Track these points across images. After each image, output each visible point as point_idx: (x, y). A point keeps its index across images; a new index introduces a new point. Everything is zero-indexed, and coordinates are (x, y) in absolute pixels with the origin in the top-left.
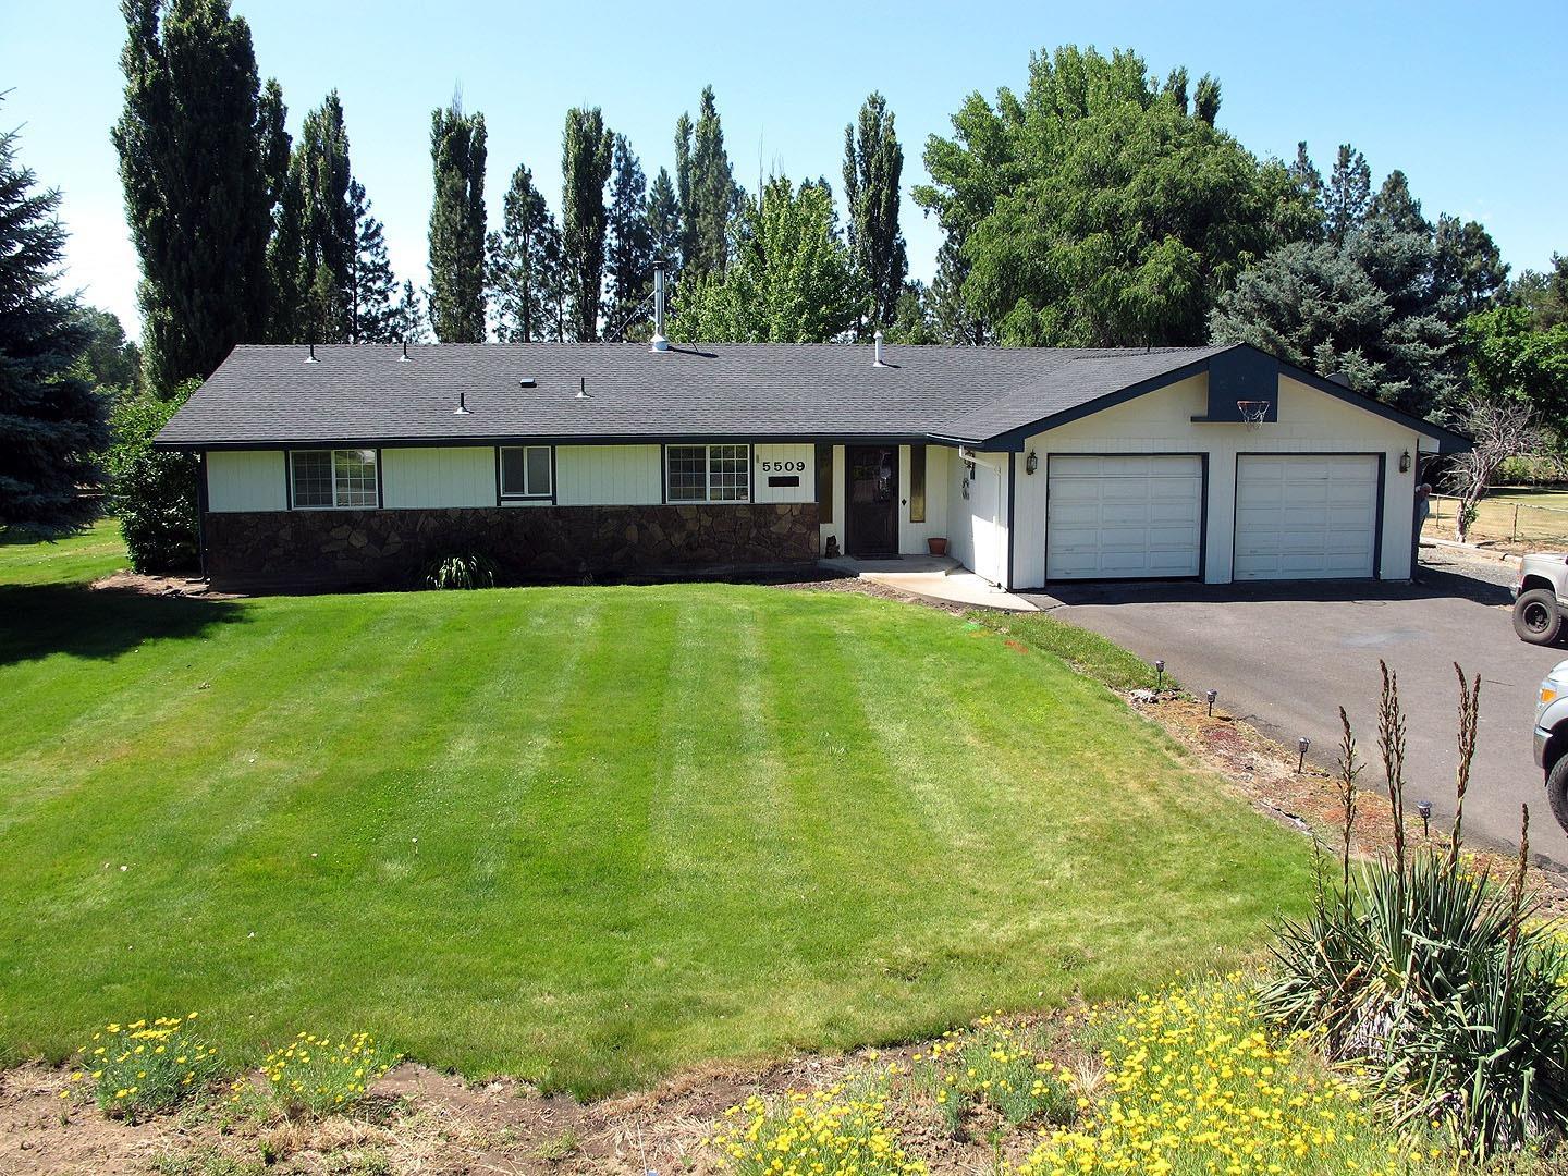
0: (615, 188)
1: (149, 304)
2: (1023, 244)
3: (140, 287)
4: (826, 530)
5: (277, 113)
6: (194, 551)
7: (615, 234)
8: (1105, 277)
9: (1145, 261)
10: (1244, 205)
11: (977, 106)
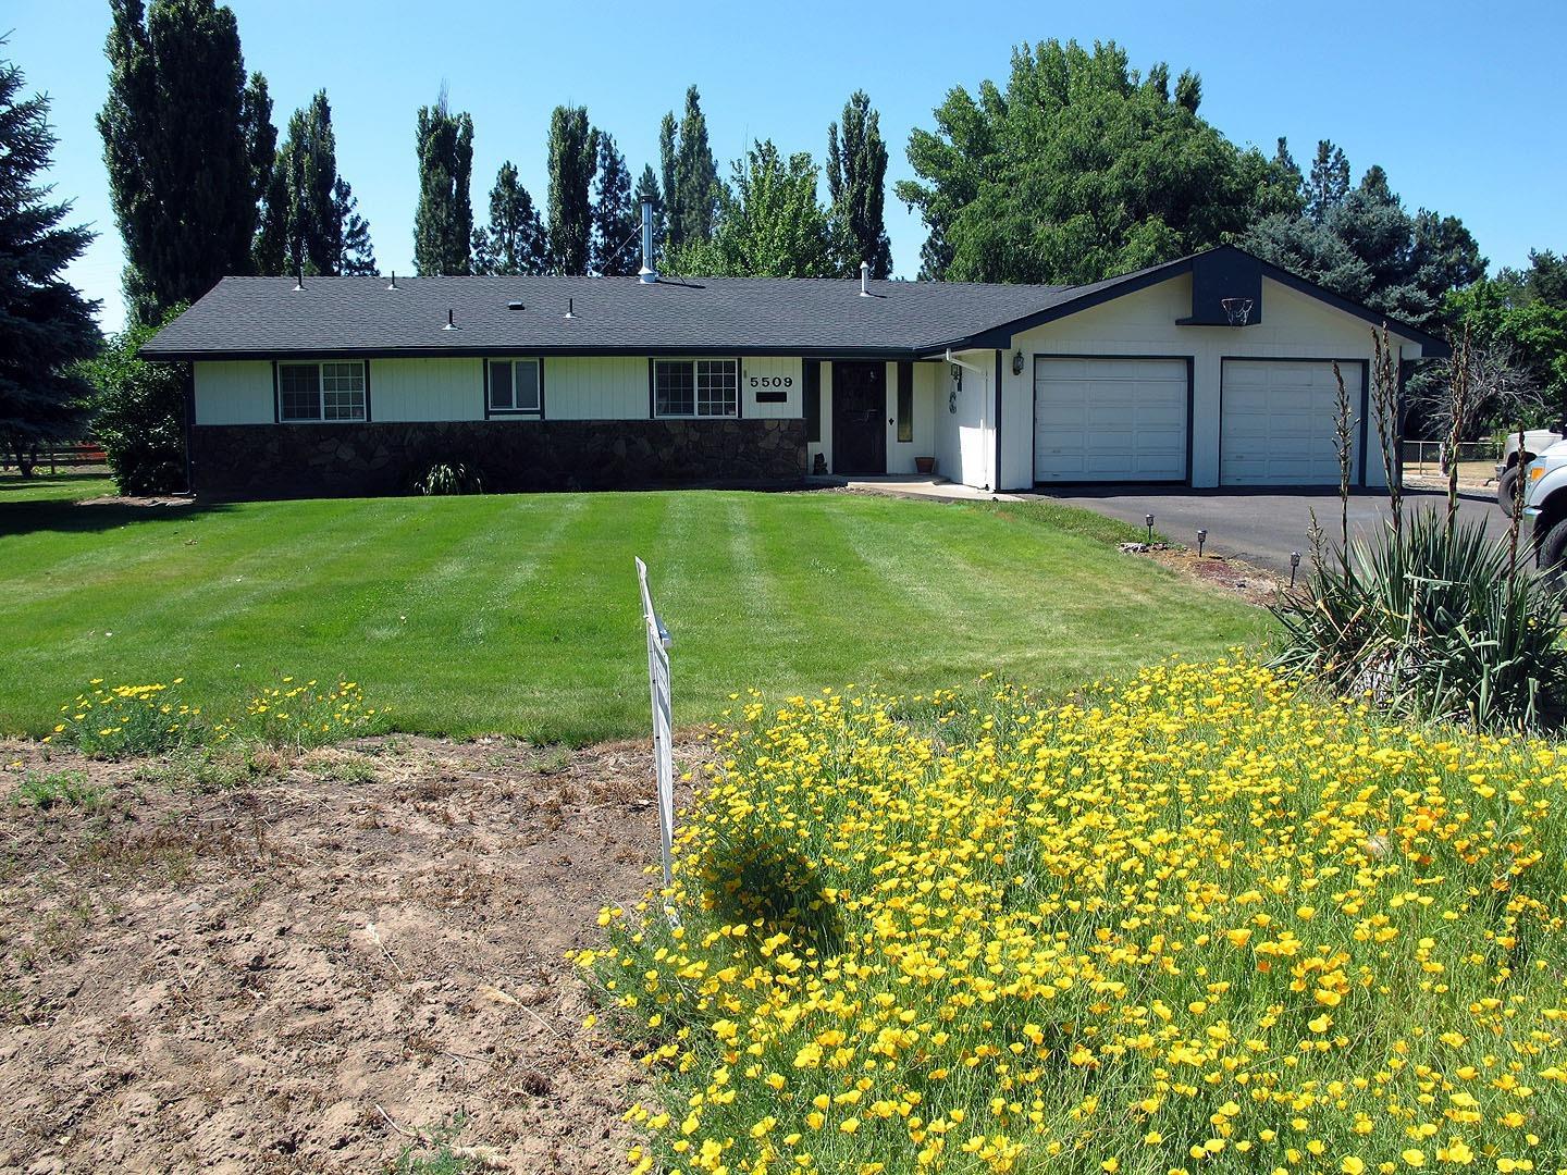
0: (600, 186)
1: (133, 289)
2: (1006, 227)
3: (125, 273)
4: (813, 448)
5: (262, 105)
6: (180, 470)
7: (601, 232)
8: (1088, 257)
9: (1128, 241)
10: (1225, 187)
11: (959, 99)
